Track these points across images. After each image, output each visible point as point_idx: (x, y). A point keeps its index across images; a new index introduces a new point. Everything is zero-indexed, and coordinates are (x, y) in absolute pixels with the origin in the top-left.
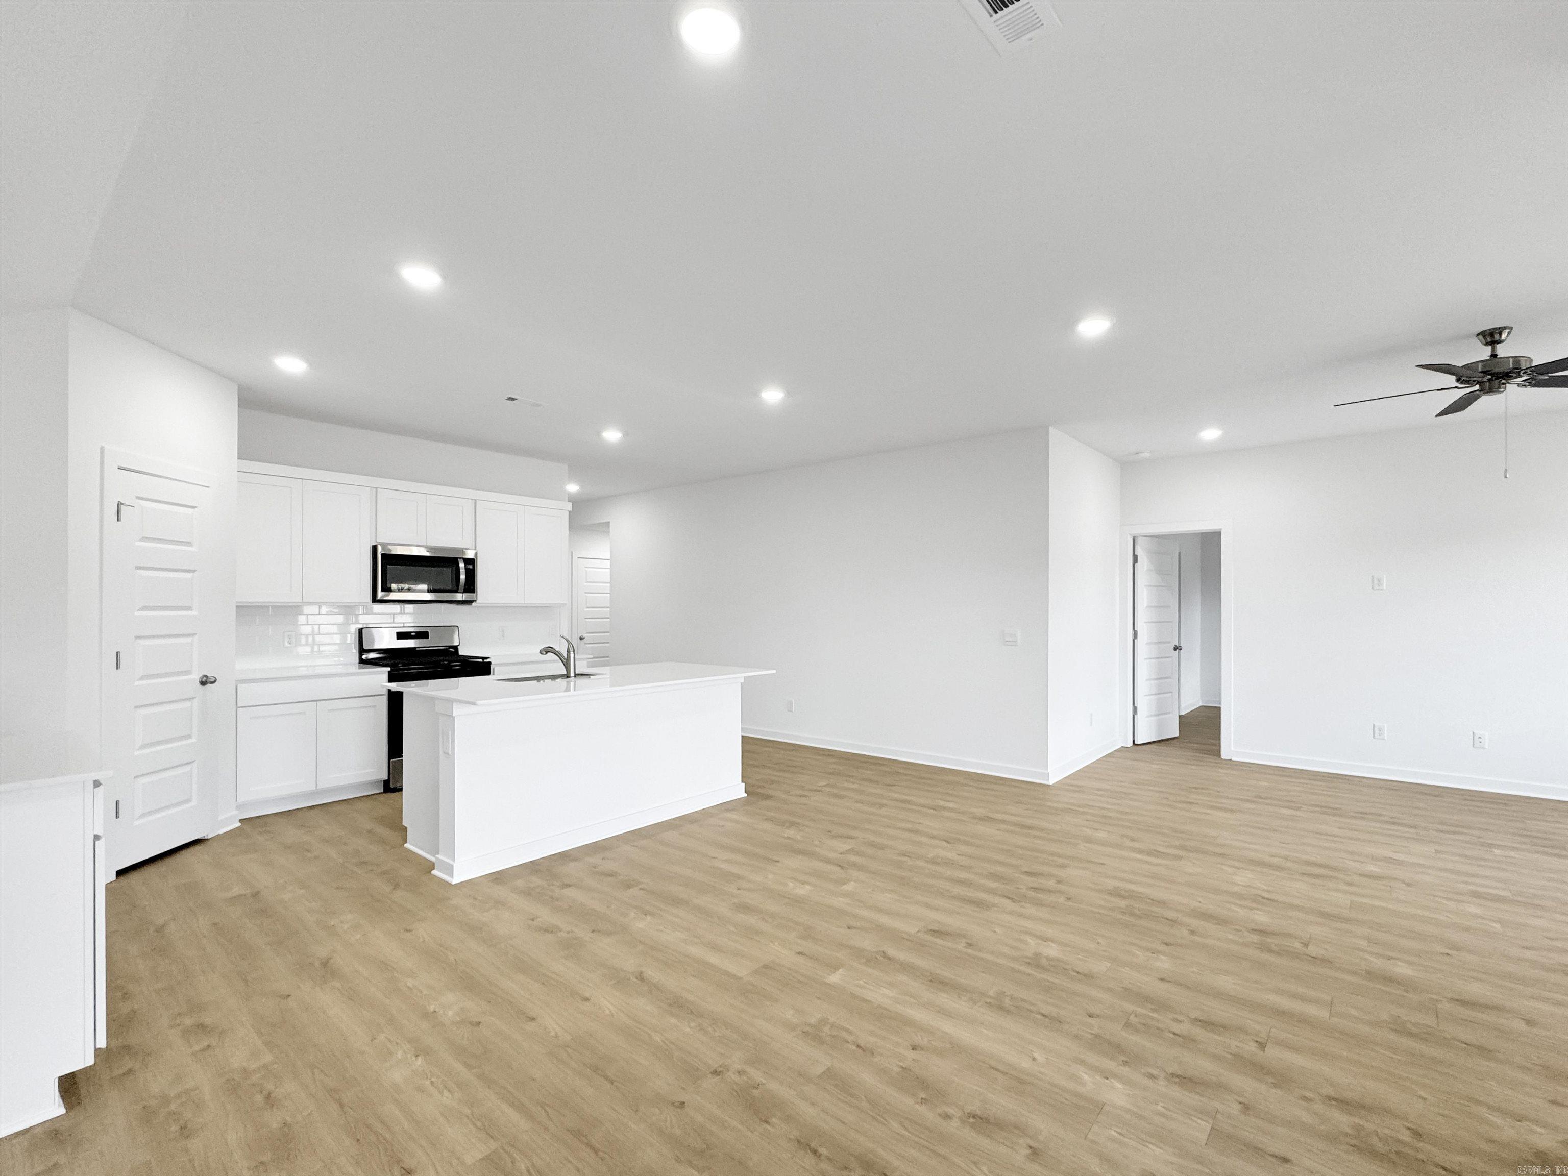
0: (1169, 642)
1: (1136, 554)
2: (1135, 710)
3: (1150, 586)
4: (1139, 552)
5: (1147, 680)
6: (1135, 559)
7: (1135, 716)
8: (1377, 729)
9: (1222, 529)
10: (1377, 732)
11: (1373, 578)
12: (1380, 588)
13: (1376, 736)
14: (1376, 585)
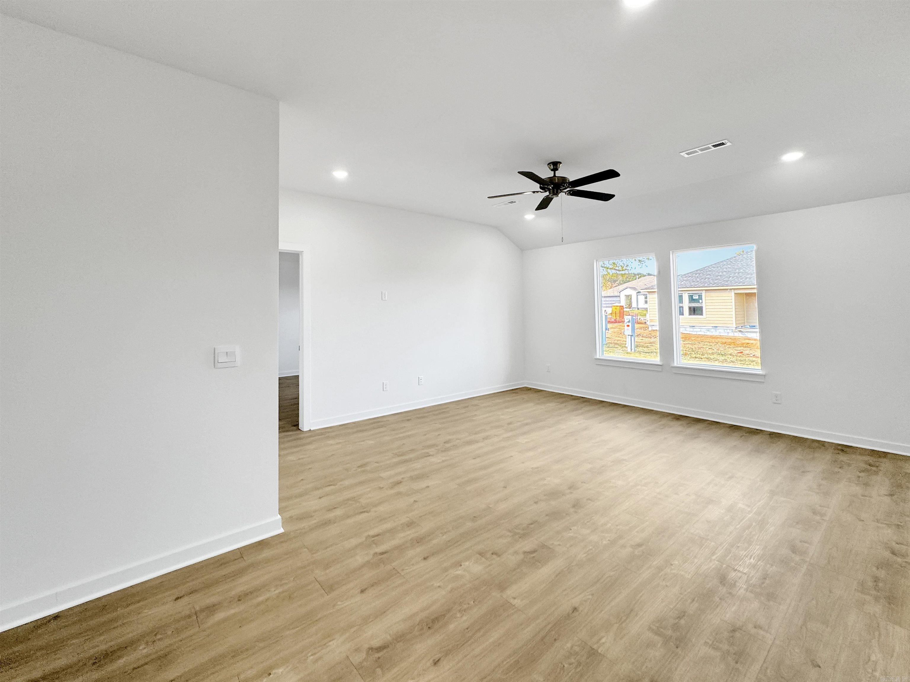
8: (384, 384)
9: (303, 251)
10: (384, 386)
11: (382, 293)
12: (385, 299)
13: (384, 390)
14: (383, 297)
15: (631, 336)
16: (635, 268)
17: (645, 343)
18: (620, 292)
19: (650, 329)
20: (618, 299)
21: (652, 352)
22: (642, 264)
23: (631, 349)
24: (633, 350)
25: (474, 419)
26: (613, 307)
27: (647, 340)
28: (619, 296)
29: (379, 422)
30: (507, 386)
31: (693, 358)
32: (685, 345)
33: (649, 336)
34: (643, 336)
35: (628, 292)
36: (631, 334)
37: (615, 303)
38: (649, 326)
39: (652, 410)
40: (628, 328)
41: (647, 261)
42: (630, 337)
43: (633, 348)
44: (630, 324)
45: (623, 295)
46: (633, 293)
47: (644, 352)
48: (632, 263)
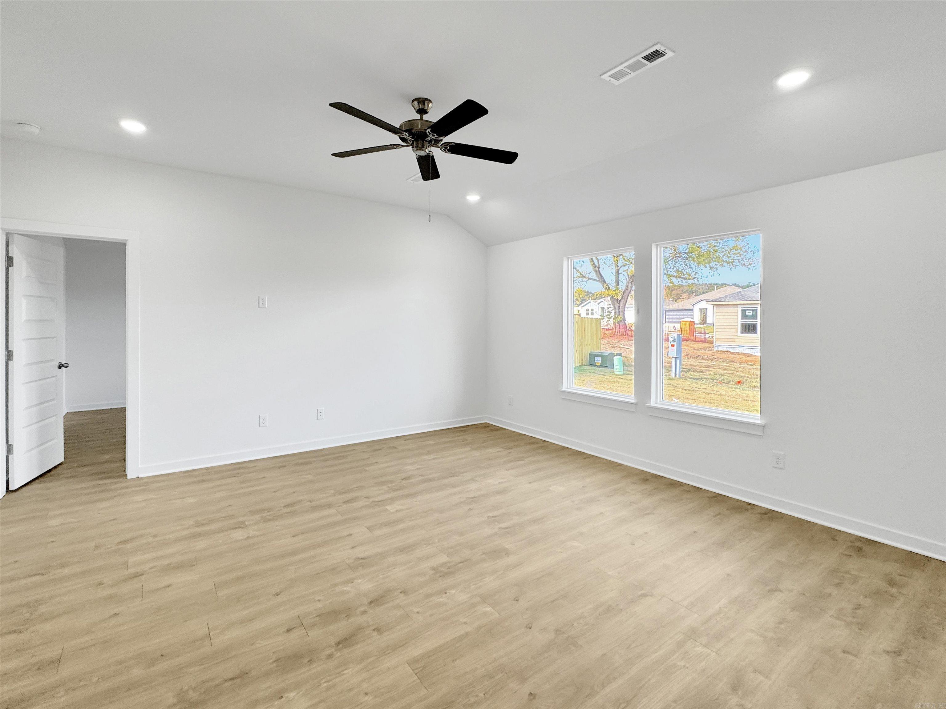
0: (52, 360)
1: (10, 255)
2: (9, 449)
3: (31, 296)
4: (15, 252)
5: (27, 408)
6: (9, 261)
7: (10, 457)
8: (261, 419)
9: (128, 240)
10: (261, 421)
11: (259, 298)
12: (263, 306)
13: (261, 425)
14: (261, 304)
15: (676, 357)
16: (707, 277)
17: (700, 366)
18: (693, 305)
19: (716, 349)
20: (689, 313)
21: (702, 378)
22: (714, 271)
23: (676, 375)
24: (678, 376)
25: (367, 469)
26: (682, 323)
27: (705, 363)
28: (692, 310)
29: (242, 468)
30: (455, 421)
31: (752, 387)
32: (750, 371)
33: (711, 358)
34: (703, 358)
35: (703, 305)
36: (675, 356)
37: (684, 318)
38: (715, 346)
39: (621, 465)
40: (673, 348)
41: (720, 268)
42: (674, 359)
43: (678, 373)
44: (675, 344)
45: (696, 309)
46: (710, 307)
47: (691, 378)
48: (702, 269)
